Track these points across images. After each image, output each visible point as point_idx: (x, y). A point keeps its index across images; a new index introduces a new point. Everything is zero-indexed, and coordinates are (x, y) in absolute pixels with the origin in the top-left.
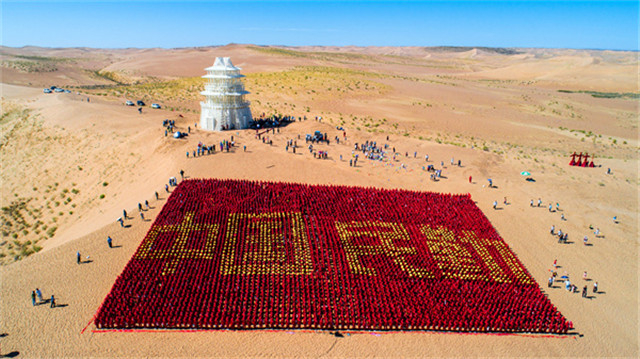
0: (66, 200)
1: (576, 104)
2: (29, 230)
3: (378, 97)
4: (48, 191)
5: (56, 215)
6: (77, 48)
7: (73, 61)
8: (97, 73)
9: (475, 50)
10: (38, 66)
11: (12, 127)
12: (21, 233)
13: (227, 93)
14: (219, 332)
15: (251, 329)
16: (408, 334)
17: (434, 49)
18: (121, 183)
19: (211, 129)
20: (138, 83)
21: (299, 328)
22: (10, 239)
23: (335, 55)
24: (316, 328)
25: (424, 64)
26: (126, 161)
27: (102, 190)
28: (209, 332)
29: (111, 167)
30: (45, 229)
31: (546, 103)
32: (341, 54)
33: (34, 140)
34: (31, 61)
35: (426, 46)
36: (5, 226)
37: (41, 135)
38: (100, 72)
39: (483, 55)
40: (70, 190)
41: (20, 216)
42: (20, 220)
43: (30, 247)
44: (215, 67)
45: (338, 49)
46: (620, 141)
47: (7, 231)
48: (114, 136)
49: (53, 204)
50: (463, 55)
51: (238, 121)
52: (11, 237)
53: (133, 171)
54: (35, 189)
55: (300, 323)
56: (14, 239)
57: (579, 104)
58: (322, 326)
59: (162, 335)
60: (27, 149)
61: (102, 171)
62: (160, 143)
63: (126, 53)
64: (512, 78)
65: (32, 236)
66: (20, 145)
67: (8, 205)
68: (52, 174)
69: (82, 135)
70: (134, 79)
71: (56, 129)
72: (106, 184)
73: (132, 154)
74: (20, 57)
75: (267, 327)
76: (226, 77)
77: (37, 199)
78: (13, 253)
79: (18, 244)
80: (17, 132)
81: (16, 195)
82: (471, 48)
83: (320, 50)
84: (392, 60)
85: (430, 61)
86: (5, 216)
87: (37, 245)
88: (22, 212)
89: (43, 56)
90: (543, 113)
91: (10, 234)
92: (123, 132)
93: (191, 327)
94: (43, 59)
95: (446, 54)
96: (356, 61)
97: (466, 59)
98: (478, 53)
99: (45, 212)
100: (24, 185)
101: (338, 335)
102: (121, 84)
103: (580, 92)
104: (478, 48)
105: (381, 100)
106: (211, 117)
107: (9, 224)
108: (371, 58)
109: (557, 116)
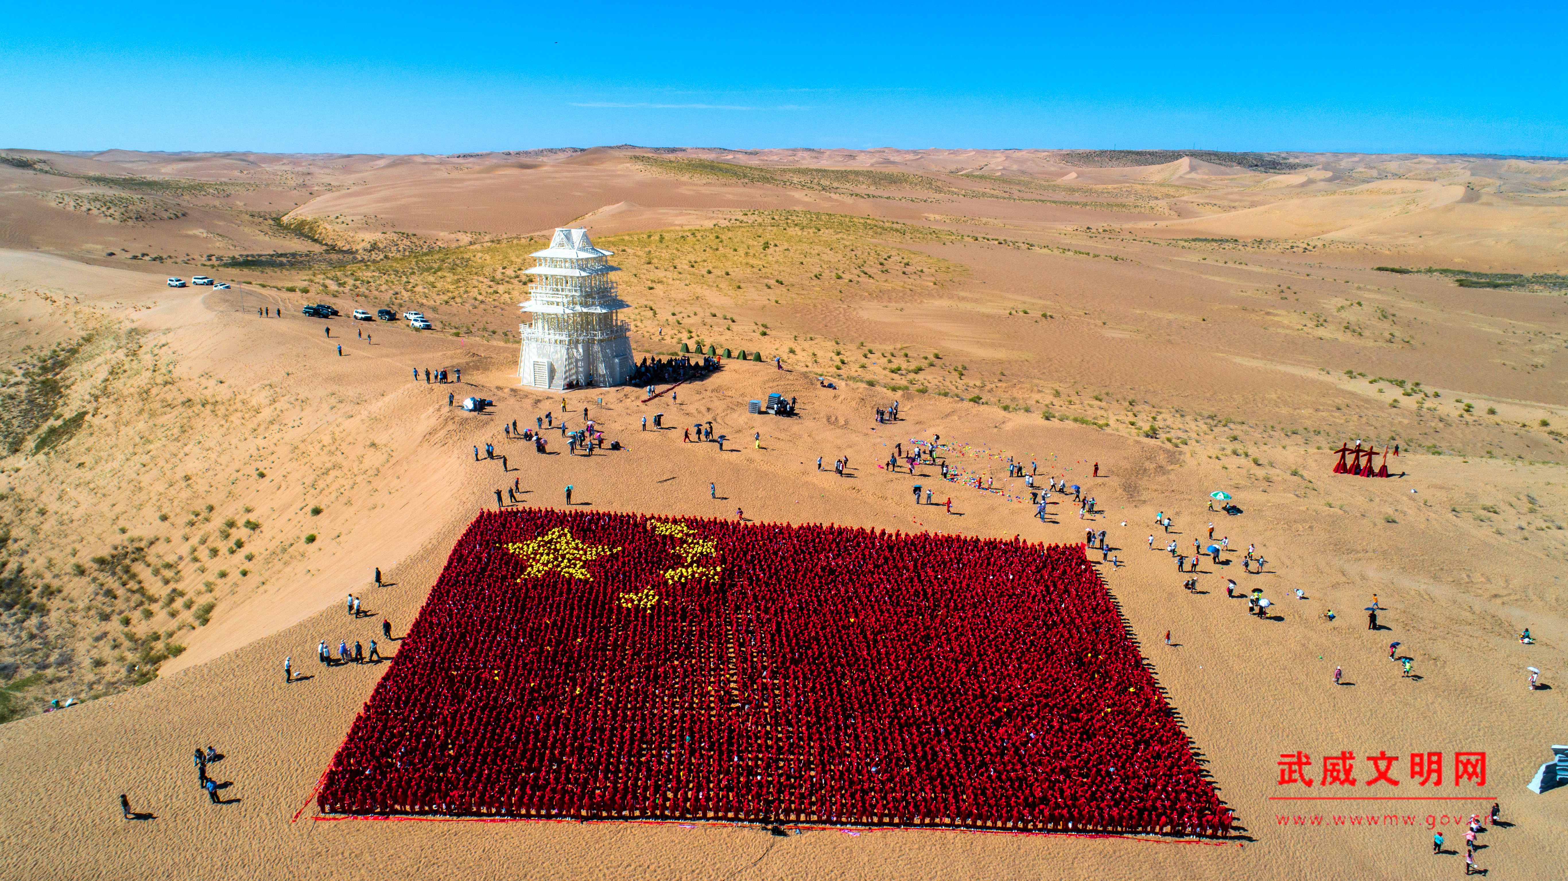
0: (231, 543)
1: (1406, 306)
2: (154, 607)
3: (931, 295)
4: (192, 524)
5: (211, 577)
6: (227, 155)
7: (223, 191)
8: (277, 220)
9: (1185, 161)
10: (140, 207)
11: (103, 374)
12: (136, 615)
13: (578, 308)
14: (552, 823)
15: (613, 818)
16: (913, 834)
17: (1088, 157)
18: (352, 510)
19: (543, 386)
20: (374, 247)
21: (704, 817)
22: (114, 626)
23: (842, 176)
24: (736, 819)
25: (1060, 196)
26: (360, 459)
27: (310, 524)
28: (532, 822)
29: (326, 473)
30: (188, 606)
31: (1332, 304)
32: (857, 173)
33: (157, 405)
34: (125, 194)
35: (1067, 148)
36: (100, 598)
37: (171, 394)
38: (285, 220)
39: (1205, 172)
40: (241, 522)
41: (134, 576)
42: (133, 585)
43: (159, 646)
44: (553, 251)
45: (852, 157)
46: (1481, 406)
47: (108, 610)
48: (333, 401)
49: (203, 553)
50: (1155, 173)
51: (602, 369)
52: (116, 620)
53: (378, 483)
54: (164, 518)
55: (706, 809)
56: (122, 627)
57: (1413, 305)
58: (747, 814)
59: (445, 827)
60: (141, 425)
61: (309, 481)
62: (433, 422)
63: (346, 169)
64: (1265, 234)
65: (161, 621)
66: (125, 416)
67: (105, 552)
68: (201, 485)
69: (261, 398)
70: (364, 239)
71: (203, 381)
72: (317, 512)
73: (373, 445)
74: (98, 180)
75: (643, 815)
76: (577, 273)
77: (168, 541)
78: (122, 659)
79: (131, 637)
80: (117, 385)
81: (123, 531)
82: (1175, 156)
83: (808, 162)
84: (980, 188)
85: (1072, 190)
86: (101, 577)
87: (175, 641)
88: (138, 568)
89: (150, 177)
90: (1320, 332)
91: (115, 618)
92: (351, 392)
93: (498, 813)
94: (151, 184)
95: (1116, 170)
96: (892, 191)
97: (1162, 185)
98: (1193, 169)
99: (188, 570)
100: (140, 508)
101: (777, 832)
102: (333, 249)
103: (1430, 271)
104: (1193, 154)
105: (938, 303)
106: (545, 360)
107: (110, 594)
108: (929, 182)
109: (1353, 340)
